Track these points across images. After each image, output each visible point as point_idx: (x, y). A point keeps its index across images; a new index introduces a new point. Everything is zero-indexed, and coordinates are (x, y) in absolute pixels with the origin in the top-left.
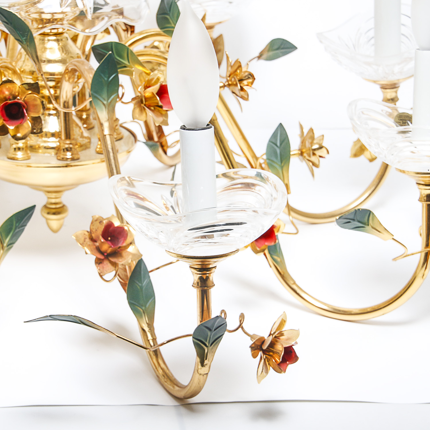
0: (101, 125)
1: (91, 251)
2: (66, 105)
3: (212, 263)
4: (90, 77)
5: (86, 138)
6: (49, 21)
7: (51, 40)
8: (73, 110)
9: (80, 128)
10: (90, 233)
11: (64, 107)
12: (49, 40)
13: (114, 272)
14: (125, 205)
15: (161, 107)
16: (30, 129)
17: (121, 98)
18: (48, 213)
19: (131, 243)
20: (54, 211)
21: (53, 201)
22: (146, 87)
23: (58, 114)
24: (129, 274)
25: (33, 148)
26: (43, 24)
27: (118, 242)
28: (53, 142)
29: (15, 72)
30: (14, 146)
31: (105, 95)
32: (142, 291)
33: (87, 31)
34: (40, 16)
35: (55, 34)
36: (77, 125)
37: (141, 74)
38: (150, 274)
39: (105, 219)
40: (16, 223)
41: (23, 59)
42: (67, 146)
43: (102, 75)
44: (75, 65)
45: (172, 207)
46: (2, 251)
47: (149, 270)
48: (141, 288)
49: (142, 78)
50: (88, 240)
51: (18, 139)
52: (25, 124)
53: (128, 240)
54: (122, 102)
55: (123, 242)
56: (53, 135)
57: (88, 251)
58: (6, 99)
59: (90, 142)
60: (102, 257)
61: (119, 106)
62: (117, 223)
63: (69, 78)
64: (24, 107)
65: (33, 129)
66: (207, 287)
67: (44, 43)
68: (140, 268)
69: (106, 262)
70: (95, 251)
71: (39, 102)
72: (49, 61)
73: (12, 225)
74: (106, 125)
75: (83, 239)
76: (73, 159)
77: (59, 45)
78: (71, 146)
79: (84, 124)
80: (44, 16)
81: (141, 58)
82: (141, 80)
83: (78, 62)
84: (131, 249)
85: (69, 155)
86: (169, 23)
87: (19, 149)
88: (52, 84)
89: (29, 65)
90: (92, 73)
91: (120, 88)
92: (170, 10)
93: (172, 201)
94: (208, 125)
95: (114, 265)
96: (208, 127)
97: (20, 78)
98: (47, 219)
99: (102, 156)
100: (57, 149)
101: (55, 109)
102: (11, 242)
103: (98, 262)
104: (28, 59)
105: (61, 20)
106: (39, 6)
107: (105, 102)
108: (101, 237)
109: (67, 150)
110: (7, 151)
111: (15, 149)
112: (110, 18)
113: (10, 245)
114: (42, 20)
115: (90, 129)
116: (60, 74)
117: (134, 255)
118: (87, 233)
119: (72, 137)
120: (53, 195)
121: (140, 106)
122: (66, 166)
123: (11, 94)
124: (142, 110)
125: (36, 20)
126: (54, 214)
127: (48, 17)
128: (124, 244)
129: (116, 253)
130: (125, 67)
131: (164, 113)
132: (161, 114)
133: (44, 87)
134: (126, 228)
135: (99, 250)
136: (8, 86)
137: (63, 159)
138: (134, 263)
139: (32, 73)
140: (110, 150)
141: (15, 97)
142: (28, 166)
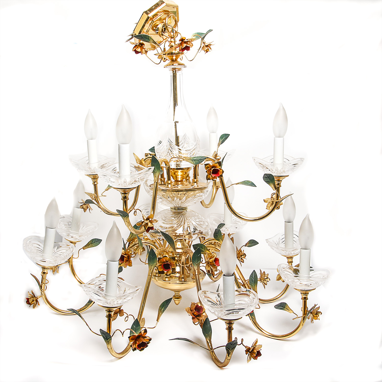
0: (195, 271)
1: (191, 314)
2: (183, 264)
3: (233, 322)
4: (192, 255)
5: (188, 273)
6: (178, 236)
7: (179, 242)
8: (185, 266)
9: (187, 270)
10: (191, 308)
11: (182, 264)
12: (178, 242)
13: (198, 322)
14: (204, 301)
15: (215, 265)
16: (171, 272)
17: (202, 262)
18: (175, 298)
19: (204, 312)
20: (177, 297)
21: (177, 294)
22: (210, 259)
23: (180, 266)
24: (203, 323)
25: (171, 277)
26: (176, 237)
27: (200, 312)
28: (178, 275)
29: (167, 253)
30: (165, 276)
31: (196, 261)
32: (207, 328)
33: (190, 239)
34: (176, 234)
35: (180, 240)
36: (186, 269)
37: (208, 254)
38: (210, 322)
39: (195, 304)
40: (166, 303)
41: (169, 248)
42: (182, 277)
43: (196, 254)
44: (187, 251)
45: (219, 301)
46: (161, 313)
47: (210, 321)
48: (207, 327)
49: (209, 256)
50: (190, 311)
51: (168, 275)
52: (170, 271)
53: (203, 311)
54: (202, 263)
55: (202, 312)
56: (178, 273)
57: (190, 315)
58: (164, 262)
59: (190, 275)
60: (194, 317)
61: (201, 265)
62: (200, 305)
63: (184, 255)
64: (170, 265)
65: (172, 272)
66: (231, 330)
67: (176, 243)
68: (207, 321)
69: (196, 318)
70: (192, 314)
71: (175, 263)
72: (178, 249)
73: (164, 304)
74: (196, 271)
75: (188, 310)
76: (184, 281)
77: (181, 243)
78: (184, 277)
79: (188, 268)
80: (177, 234)
81: (208, 248)
82: (208, 256)
83: (187, 249)
84: (204, 314)
85: (183, 280)
86: (218, 237)
87: (167, 277)
88: (178, 256)
89: (171, 250)
90: (192, 253)
91: (202, 258)
92: (218, 233)
93: (219, 299)
94: (233, 274)
95: (198, 319)
96: (233, 275)
97: (168, 254)
98: (174, 300)
99: (195, 280)
100: (179, 277)
101: (179, 264)
102: (164, 310)
103: (193, 318)
104: (171, 248)
105: (182, 235)
106: (176, 232)
107: (196, 263)
108: (194, 310)
109: (183, 278)
110: (163, 278)
111: (165, 277)
112: (198, 235)
113: (163, 311)
114: (176, 235)
115: (190, 270)
116: (181, 252)
117: (205, 316)
118: (189, 308)
119: (184, 274)
120: (177, 292)
121: (208, 265)
122: (182, 284)
123: (166, 260)
124: (209, 266)
125: (174, 235)
126: (177, 299)
127: (178, 234)
128: (202, 313)
129: (199, 315)
130: (203, 251)
131: (216, 267)
132: (215, 267)
133: (176, 257)
134: (203, 307)
135: (193, 314)
136: (165, 258)
137: (181, 281)
138: (205, 319)
139: (172, 252)
140: (198, 280)
141: (167, 262)
142: (169, 283)
